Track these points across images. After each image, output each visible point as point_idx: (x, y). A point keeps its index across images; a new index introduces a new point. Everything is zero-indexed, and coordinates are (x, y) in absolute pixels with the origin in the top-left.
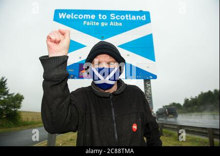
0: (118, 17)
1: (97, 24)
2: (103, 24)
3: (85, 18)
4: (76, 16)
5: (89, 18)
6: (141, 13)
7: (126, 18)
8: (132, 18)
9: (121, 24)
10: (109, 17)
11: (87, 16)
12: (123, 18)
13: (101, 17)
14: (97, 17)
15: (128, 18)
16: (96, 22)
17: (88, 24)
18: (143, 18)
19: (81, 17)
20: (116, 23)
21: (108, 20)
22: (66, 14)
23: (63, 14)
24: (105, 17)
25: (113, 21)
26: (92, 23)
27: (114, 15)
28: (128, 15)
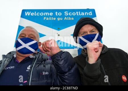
0: (70, 14)
1: (55, 19)
2: (59, 19)
3: (45, 15)
4: (38, 14)
5: (48, 15)
6: (88, 10)
7: (76, 14)
8: (82, 14)
9: (73, 19)
10: (63, 14)
11: (47, 13)
12: (74, 14)
13: (57, 14)
14: (54, 14)
15: (78, 14)
16: (53, 17)
17: (47, 19)
18: (90, 14)
19: (42, 14)
20: (69, 18)
21: (63, 16)
22: (30, 12)
23: (28, 12)
24: (60, 14)
25: (67, 17)
26: (50, 19)
27: (67, 12)
28: (78, 12)
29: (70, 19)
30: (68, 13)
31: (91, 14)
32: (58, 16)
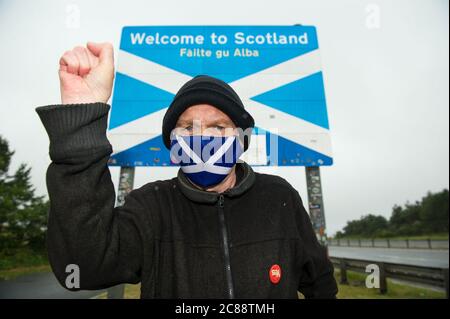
0: (251, 40)
1: (209, 53)
2: (219, 54)
3: (182, 42)
4: (165, 40)
5: (192, 42)
6: (298, 29)
7: (266, 39)
8: (280, 41)
9: (256, 53)
10: (232, 39)
11: (187, 38)
12: (260, 40)
13: (216, 40)
14: (208, 40)
15: (272, 40)
16: (206, 49)
17: (190, 54)
18: (303, 40)
19: (175, 40)
20: (247, 51)
21: (231, 46)
22: (144, 35)
23: (138, 35)
24: (223, 40)
25: (241, 47)
26: (197, 53)
27: (242, 34)
28: (271, 34)
29: (248, 53)
30: (245, 37)
31: (306, 42)
32: (219, 47)
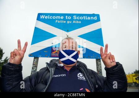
0: (78, 18)
1: (65, 22)
2: (68, 22)
3: (57, 18)
4: (51, 17)
5: (60, 18)
6: (94, 15)
7: (83, 18)
8: (88, 18)
9: (80, 22)
10: (72, 17)
11: (58, 17)
12: (81, 18)
13: (67, 18)
14: (65, 18)
15: (85, 18)
16: (64, 21)
17: (59, 22)
18: (95, 18)
19: (54, 18)
20: (77, 21)
21: (72, 20)
22: (44, 16)
23: (43, 16)
24: (70, 18)
25: (75, 20)
26: (61, 22)
28: (85, 16)
29: (78, 22)
30: (77, 17)
31: (96, 19)
32: (68, 20)
